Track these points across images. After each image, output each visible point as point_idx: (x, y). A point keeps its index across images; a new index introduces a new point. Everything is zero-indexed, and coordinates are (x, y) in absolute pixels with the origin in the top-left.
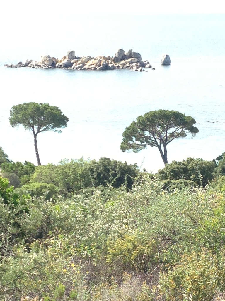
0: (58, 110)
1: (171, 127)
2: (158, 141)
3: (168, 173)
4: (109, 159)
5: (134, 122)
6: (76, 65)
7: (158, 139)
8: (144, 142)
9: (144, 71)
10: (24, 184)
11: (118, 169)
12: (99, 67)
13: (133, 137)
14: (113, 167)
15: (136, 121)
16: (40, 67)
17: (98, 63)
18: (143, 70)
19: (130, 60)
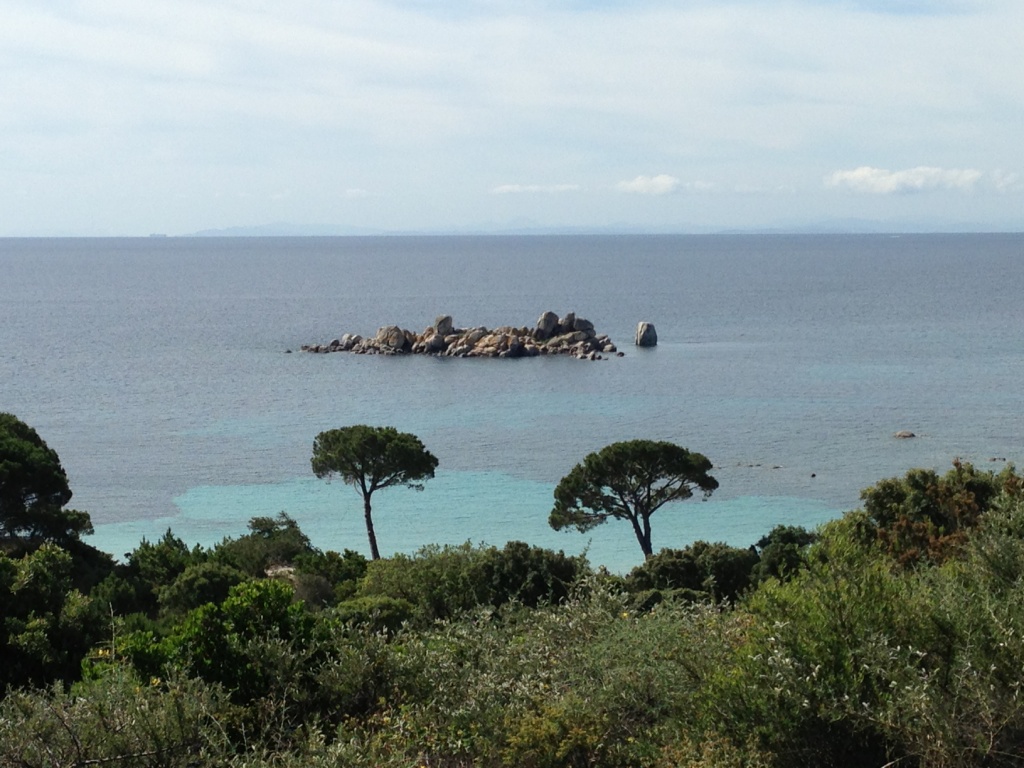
0: (415, 442)
1: (659, 478)
2: (632, 508)
3: (653, 574)
4: (526, 546)
5: (579, 466)
6: (455, 347)
7: (631, 502)
8: (600, 509)
9: (600, 358)
10: (343, 599)
11: (545, 567)
12: (504, 350)
13: (578, 499)
14: (535, 563)
15: (583, 465)
16: (377, 352)
17: (501, 342)
18: (597, 356)
19: (569, 336)
